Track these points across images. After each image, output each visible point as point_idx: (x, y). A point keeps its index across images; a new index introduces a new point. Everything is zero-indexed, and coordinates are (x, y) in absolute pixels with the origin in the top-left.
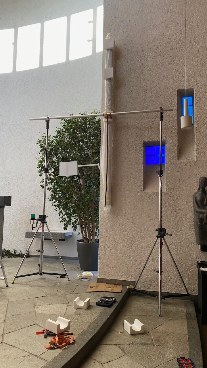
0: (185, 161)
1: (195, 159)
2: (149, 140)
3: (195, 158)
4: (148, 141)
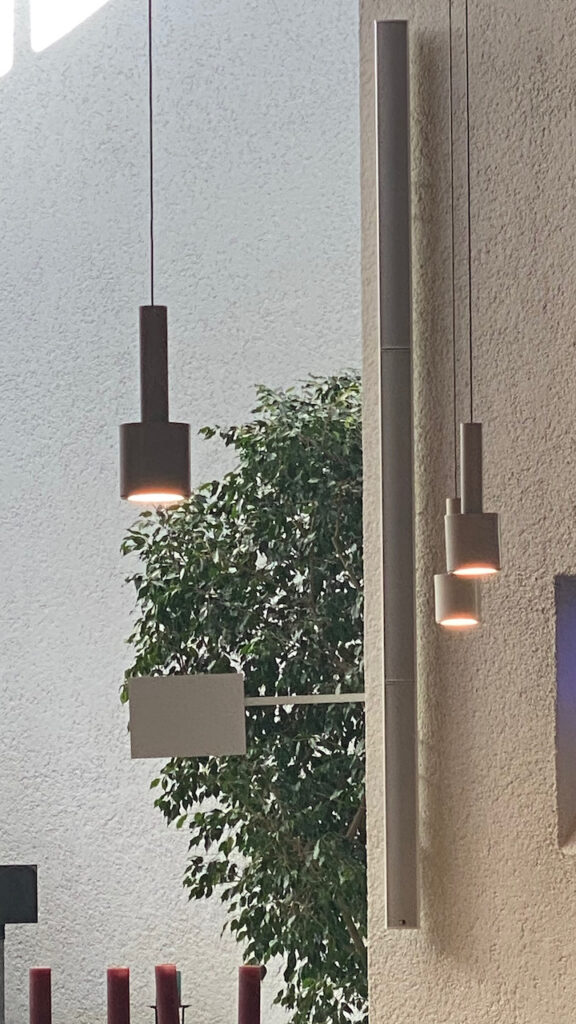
4: (573, 571)
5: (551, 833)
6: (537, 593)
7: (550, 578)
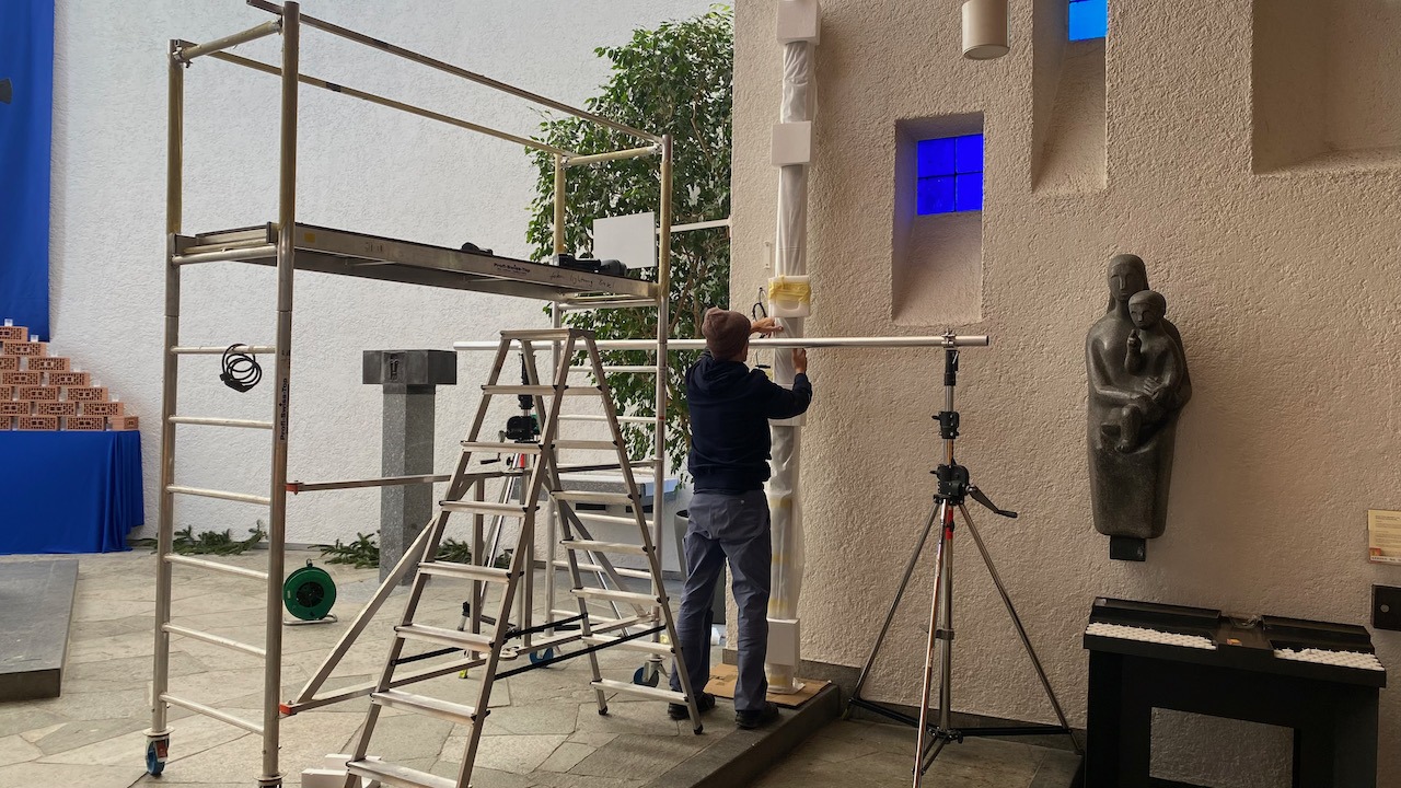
0: (1063, 191)
1: (1105, 183)
2: (916, 113)
3: (1106, 177)
4: (912, 116)
5: (886, 311)
6: (880, 133)
7: (892, 122)
